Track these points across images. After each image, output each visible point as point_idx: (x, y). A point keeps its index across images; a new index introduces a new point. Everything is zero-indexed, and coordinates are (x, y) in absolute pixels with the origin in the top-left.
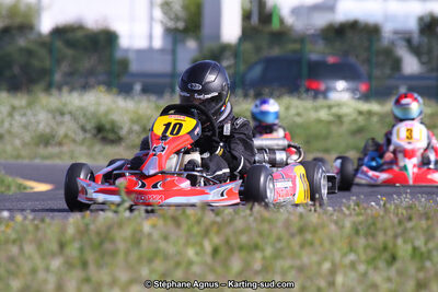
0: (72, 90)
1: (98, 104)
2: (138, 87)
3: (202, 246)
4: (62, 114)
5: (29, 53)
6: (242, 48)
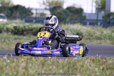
0: (71, 24)
2: (88, 23)
3: (100, 67)
4: (68, 30)
5: (60, 14)
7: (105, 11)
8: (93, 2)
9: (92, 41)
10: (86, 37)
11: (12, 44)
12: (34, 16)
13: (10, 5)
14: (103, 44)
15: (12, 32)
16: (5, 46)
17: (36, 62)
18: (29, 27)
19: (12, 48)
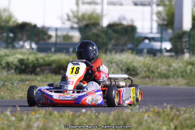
0: (116, 52)
1: (128, 58)
2: (145, 51)
3: (170, 126)
4: (112, 63)
5: (97, 36)
6: (192, 33)
7: (172, 28)
8: (152, 14)
9: (152, 81)
10: (143, 74)
11: (18, 89)
12: (53, 40)
13: (11, 24)
14: (172, 86)
15: (15, 70)
16: (5, 93)
17: (61, 119)
18: (44, 60)
19: (16, 96)
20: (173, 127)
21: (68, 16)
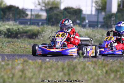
2: (87, 25)
5: (57, 15)
6: (117, 15)
7: (105, 12)
8: (92, 2)
11: (6, 47)
12: (29, 17)
13: (2, 6)
15: (4, 35)
17: (34, 65)
18: (23, 29)
19: (5, 51)
20: (105, 71)
21: (39, 2)
